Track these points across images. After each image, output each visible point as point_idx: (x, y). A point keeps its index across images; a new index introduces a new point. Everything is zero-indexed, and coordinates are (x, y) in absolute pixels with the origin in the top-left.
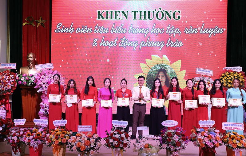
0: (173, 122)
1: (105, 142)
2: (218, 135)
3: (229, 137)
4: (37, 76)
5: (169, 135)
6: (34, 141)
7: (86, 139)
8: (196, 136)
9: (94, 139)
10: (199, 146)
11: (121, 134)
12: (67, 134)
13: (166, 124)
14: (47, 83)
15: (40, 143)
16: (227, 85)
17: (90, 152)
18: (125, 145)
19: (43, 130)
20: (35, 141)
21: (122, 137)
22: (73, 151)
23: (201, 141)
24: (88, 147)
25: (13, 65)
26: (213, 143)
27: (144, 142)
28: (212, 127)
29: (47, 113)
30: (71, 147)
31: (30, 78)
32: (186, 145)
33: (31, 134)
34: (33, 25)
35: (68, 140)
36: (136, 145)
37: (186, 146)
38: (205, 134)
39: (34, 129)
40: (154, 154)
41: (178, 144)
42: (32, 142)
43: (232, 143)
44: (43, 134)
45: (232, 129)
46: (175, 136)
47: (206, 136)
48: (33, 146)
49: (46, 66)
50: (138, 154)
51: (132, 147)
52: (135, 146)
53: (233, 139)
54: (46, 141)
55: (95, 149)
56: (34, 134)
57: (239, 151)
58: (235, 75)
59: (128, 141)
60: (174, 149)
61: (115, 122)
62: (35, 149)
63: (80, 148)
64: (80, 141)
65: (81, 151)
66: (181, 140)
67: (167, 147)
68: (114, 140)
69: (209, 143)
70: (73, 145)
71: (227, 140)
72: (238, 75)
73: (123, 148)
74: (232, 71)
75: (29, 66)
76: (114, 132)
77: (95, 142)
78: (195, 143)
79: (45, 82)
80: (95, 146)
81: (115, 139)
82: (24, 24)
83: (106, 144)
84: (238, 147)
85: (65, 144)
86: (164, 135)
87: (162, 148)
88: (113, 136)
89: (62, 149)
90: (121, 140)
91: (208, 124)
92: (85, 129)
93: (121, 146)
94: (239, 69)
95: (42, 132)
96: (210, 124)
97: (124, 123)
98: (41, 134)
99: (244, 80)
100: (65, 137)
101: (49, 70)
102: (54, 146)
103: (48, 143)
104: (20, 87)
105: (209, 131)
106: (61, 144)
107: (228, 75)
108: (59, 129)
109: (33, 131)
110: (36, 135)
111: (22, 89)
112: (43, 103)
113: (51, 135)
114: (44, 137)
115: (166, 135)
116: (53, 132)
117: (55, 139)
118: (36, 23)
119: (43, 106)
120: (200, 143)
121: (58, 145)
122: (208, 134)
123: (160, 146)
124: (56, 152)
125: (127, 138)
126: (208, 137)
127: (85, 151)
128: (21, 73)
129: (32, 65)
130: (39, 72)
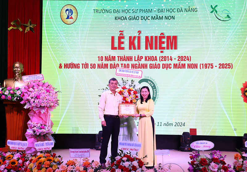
0: (206, 143)
4: (24, 89)
5: (204, 162)
7: (82, 169)
8: (243, 165)
9: (93, 168)
11: (132, 162)
12: (54, 162)
13: (197, 147)
14: (36, 98)
19: (20, 157)
21: (134, 166)
29: (36, 134)
31: (16, 92)
33: (2, 163)
34: (21, 29)
35: (55, 170)
39: (8, 154)
44: (20, 161)
46: (213, 164)
49: (36, 78)
56: (7, 161)
59: (143, 171)
61: (123, 144)
66: (221, 170)
68: (122, 171)
75: (14, 78)
76: (121, 159)
79: (34, 96)
81: (123, 169)
86: (195, 163)
88: (121, 164)
90: (133, 170)
92: (80, 154)
95: (18, 160)
97: (136, 145)
98: (17, 162)
100: (51, 166)
101: (39, 82)
104: (4, 103)
108: (43, 155)
109: (5, 157)
110: (9, 163)
111: (6, 105)
112: (32, 122)
113: (31, 164)
114: (21, 166)
115: (198, 163)
116: (34, 158)
117: (37, 169)
118: (24, 28)
119: (30, 125)
125: (140, 166)
128: (5, 86)
129: (19, 77)
130: (27, 84)
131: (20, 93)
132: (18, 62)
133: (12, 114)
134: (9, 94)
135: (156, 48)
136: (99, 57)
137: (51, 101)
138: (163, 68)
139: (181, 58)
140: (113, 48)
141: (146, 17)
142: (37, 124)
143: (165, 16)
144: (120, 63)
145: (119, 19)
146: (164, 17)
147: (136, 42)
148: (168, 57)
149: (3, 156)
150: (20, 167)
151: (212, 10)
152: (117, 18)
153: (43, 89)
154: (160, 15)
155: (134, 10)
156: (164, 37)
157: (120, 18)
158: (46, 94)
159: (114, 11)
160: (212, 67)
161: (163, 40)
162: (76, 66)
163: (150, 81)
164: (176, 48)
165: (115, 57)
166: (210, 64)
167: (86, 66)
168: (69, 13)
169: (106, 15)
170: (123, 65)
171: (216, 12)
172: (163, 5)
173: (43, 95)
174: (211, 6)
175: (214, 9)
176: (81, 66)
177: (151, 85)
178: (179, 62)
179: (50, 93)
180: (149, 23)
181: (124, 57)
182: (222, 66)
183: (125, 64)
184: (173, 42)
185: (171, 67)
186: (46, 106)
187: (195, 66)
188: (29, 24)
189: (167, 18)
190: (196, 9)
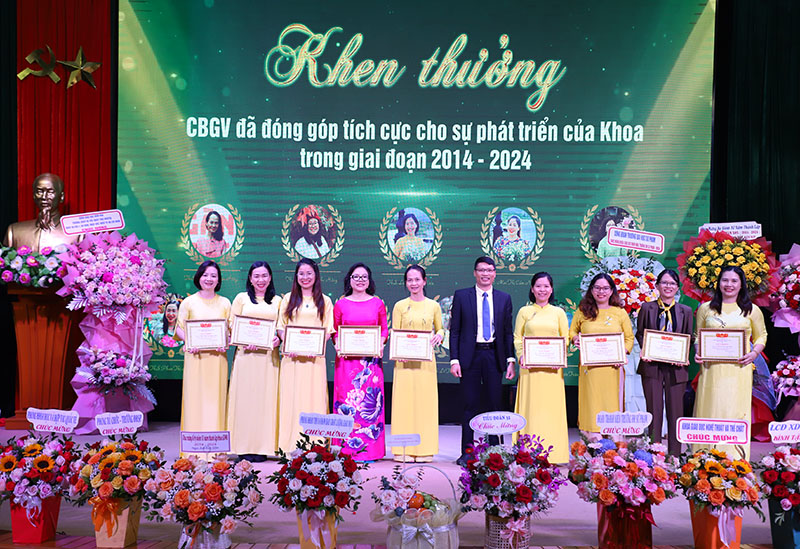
0: (509, 418)
1: (274, 488)
2: (659, 462)
3: (700, 468)
4: (67, 254)
5: (495, 462)
6: (27, 487)
7: (209, 478)
8: (587, 467)
9: (237, 478)
10: (596, 499)
11: (328, 462)
12: (143, 461)
13: (485, 427)
14: (101, 279)
15: (49, 493)
16: (712, 283)
17: (220, 524)
18: (343, 499)
19: (58, 449)
20: (30, 485)
21: (332, 471)
22: (162, 519)
23: (604, 482)
24: (215, 508)
26: (643, 488)
27: (408, 486)
28: (643, 435)
29: (102, 381)
30: (156, 506)
31: (43, 260)
32: (551, 495)
33: (15, 463)
34: (55, 77)
35: (145, 482)
36: (383, 498)
37: (551, 501)
38: (619, 460)
39: (30, 443)
40: (444, 529)
41: (525, 494)
42: (21, 491)
43: (708, 489)
44: (61, 460)
45: (712, 439)
46: (514, 467)
47: (620, 468)
48: (25, 504)
49: (100, 221)
50: (390, 528)
51: (367, 505)
52: (378, 501)
53: (713, 475)
54: (71, 486)
55: (241, 514)
56: (28, 460)
57: (733, 517)
58: (738, 251)
59: (354, 483)
60: (511, 512)
61: (309, 421)
62: (32, 511)
63: (186, 508)
64: (188, 487)
65: (191, 522)
66: (534, 480)
67: (486, 505)
68: (304, 483)
69: (629, 491)
70: (164, 502)
71: (693, 478)
72: (748, 251)
73: (336, 510)
74: (728, 237)
75: (38, 221)
76: (304, 455)
77: (238, 490)
78: (581, 490)
79: (94, 273)
80: (242, 501)
81: (307, 479)
82: (21, 76)
83: (278, 496)
84: (728, 502)
85: (134, 495)
86: (475, 465)
87: (468, 509)
88: (302, 468)
89: (126, 512)
90: (328, 481)
91: (627, 426)
92: (205, 443)
93: (328, 501)
94: (752, 230)
95: (55, 456)
96: (635, 425)
97: (340, 423)
98: (51, 463)
99: (766, 266)
100: (136, 473)
101: (110, 232)
102: (96, 503)
103: (75, 494)
105: (632, 448)
106: (120, 497)
107: (714, 252)
108: (114, 444)
109: (23, 451)
110: (33, 465)
111: (16, 298)
112: (89, 347)
113: (88, 466)
114: (63, 472)
115: (484, 464)
116: (93, 452)
117: (101, 478)
118: (65, 73)
119: (87, 356)
120: (600, 490)
121: (111, 499)
122: (628, 460)
123: (464, 503)
124: (105, 524)
125: (349, 473)
126: (628, 471)
127: (204, 519)
128: (11, 244)
129: (51, 217)
131: (57, 265)
132: (48, 175)
133: (33, 323)
134: (23, 267)
137: (145, 289)
142: (105, 352)
149: (17, 448)
150: (61, 475)
153: (121, 254)
158: (131, 269)
173: (122, 273)
179: (140, 265)
186: (131, 304)
188: (79, 60)
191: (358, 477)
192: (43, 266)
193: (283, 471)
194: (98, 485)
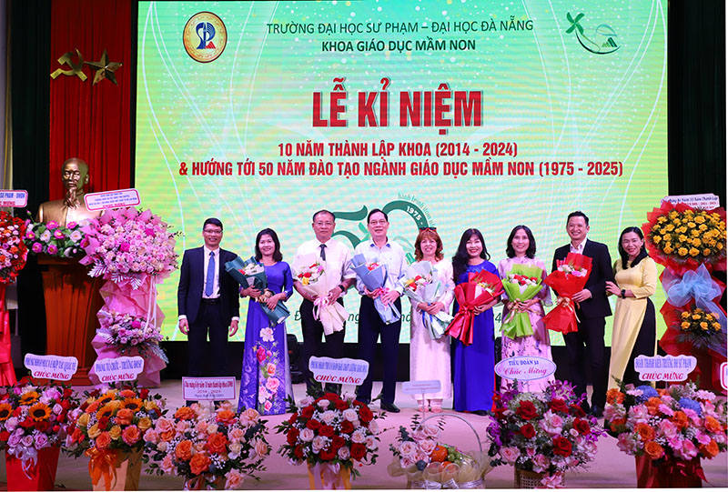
0: (537, 363)
1: (283, 439)
2: (709, 410)
4: (89, 227)
5: (527, 410)
6: (21, 436)
7: (213, 428)
8: (627, 416)
9: (242, 427)
10: (640, 452)
11: (342, 411)
12: (144, 410)
13: (512, 372)
14: (119, 249)
15: (46, 443)
16: (676, 249)
17: (225, 479)
18: (359, 451)
19: (56, 396)
20: (25, 435)
21: (346, 421)
22: (162, 472)
23: (650, 433)
24: (219, 461)
25: (19, 196)
26: (695, 441)
27: (430, 437)
28: (687, 381)
29: (119, 342)
30: (155, 458)
31: (69, 233)
32: (590, 448)
33: (11, 411)
34: (83, 76)
35: (144, 432)
36: (402, 450)
37: (590, 455)
38: (664, 408)
39: (28, 390)
40: (470, 485)
41: (562, 447)
42: (15, 442)
44: (58, 408)
46: (550, 415)
47: (666, 416)
48: (20, 455)
49: (119, 199)
50: (409, 484)
51: (385, 457)
52: (396, 453)
54: (68, 436)
55: (247, 467)
56: (24, 408)
58: (700, 219)
59: (371, 434)
60: (547, 466)
61: (321, 366)
62: (27, 463)
63: (188, 461)
64: (190, 437)
65: (194, 476)
66: (572, 431)
67: (518, 458)
68: (316, 434)
69: (679, 442)
70: (165, 454)
72: (709, 220)
73: (351, 464)
74: (688, 208)
75: (66, 199)
76: (315, 404)
77: (244, 440)
78: (623, 443)
79: (113, 244)
80: (248, 452)
81: (320, 429)
82: (53, 75)
83: (287, 447)
85: (133, 447)
86: (505, 413)
87: (497, 463)
88: (314, 417)
89: (125, 464)
90: (343, 431)
91: (669, 371)
92: (209, 390)
93: (343, 453)
94: (710, 201)
95: (52, 404)
96: (678, 371)
97: (354, 369)
98: (48, 411)
100: (136, 422)
101: (127, 208)
102: (94, 455)
103: (72, 444)
104: (40, 262)
105: (676, 395)
106: (119, 449)
108: (115, 392)
109: (20, 399)
110: (28, 413)
111: (46, 268)
112: (108, 311)
113: (85, 414)
114: (60, 421)
115: (513, 412)
116: (92, 401)
117: (98, 428)
118: (91, 72)
119: (106, 318)
120: (645, 442)
121: (109, 450)
122: (674, 409)
123: (493, 456)
124: (103, 478)
125: (364, 422)
126: (676, 421)
127: (208, 473)
128: (41, 221)
129: (77, 196)
130: (98, 214)
131: (80, 237)
132: (74, 159)
133: (59, 290)
134: (51, 239)
135: (428, 123)
136: (281, 146)
137: (158, 258)
138: (445, 174)
139: (491, 148)
140: (318, 122)
141: (401, 44)
142: (122, 315)
143: (451, 41)
144: (335, 159)
145: (333, 48)
146: (448, 43)
147: (377, 105)
148: (458, 145)
149: (14, 396)
150: (58, 424)
151: (570, 25)
152: (328, 46)
153: (137, 227)
154: (439, 37)
155: (371, 26)
156: (448, 95)
157: (336, 46)
158: (146, 240)
159: (319, 28)
160: (570, 170)
161: (447, 102)
162: (222, 169)
163: (412, 206)
164: (478, 123)
165: (322, 145)
166: (564, 163)
167: (247, 168)
168: (205, 33)
169: (299, 37)
170: (343, 167)
171: (581, 30)
172: (444, 13)
173: (137, 243)
174: (568, 15)
175: (575, 24)
176: (235, 168)
177: (414, 218)
178: (487, 157)
179: (154, 236)
180: (409, 58)
181: (347, 145)
182: (596, 168)
183: (348, 164)
184: (470, 107)
185: (466, 171)
186: (146, 272)
187: (528, 168)
188: (103, 61)
189: (455, 45)
190: (530, 23)
191: (375, 426)
192: (69, 239)
193: (292, 420)
194: (95, 435)
